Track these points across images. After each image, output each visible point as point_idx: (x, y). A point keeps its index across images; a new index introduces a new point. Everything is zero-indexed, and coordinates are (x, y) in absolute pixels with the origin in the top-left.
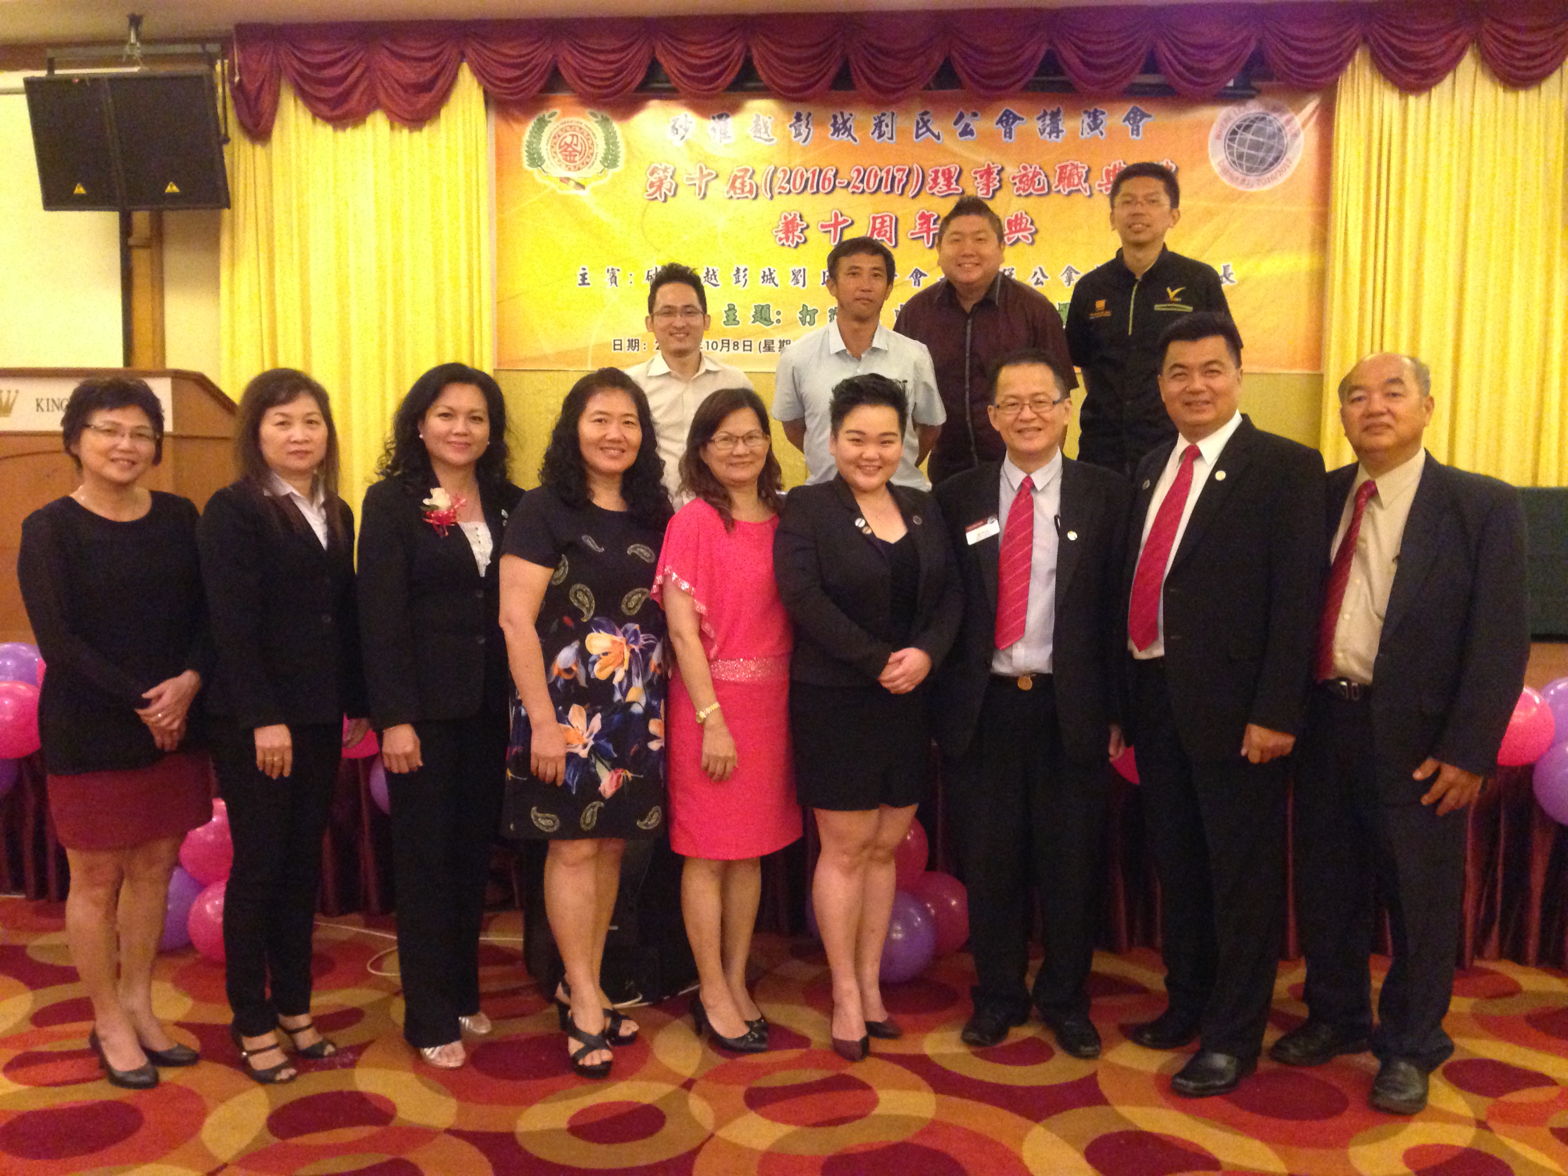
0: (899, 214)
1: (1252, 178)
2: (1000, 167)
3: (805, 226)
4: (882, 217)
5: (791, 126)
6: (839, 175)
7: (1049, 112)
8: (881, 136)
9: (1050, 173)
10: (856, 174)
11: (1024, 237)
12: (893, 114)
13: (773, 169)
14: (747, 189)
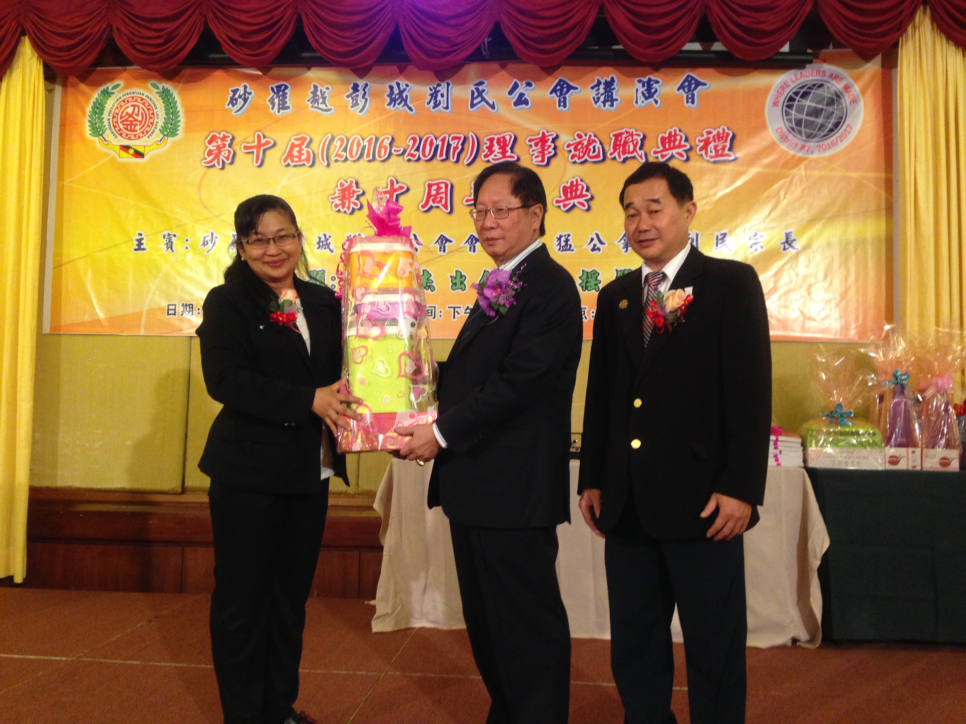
0: (454, 181)
1: (812, 144)
2: (555, 135)
3: (361, 192)
4: (438, 184)
5: (348, 97)
6: (394, 144)
7: (603, 81)
8: (436, 106)
9: (605, 142)
10: (412, 141)
11: (579, 203)
12: (448, 85)
13: (330, 137)
14: (304, 157)
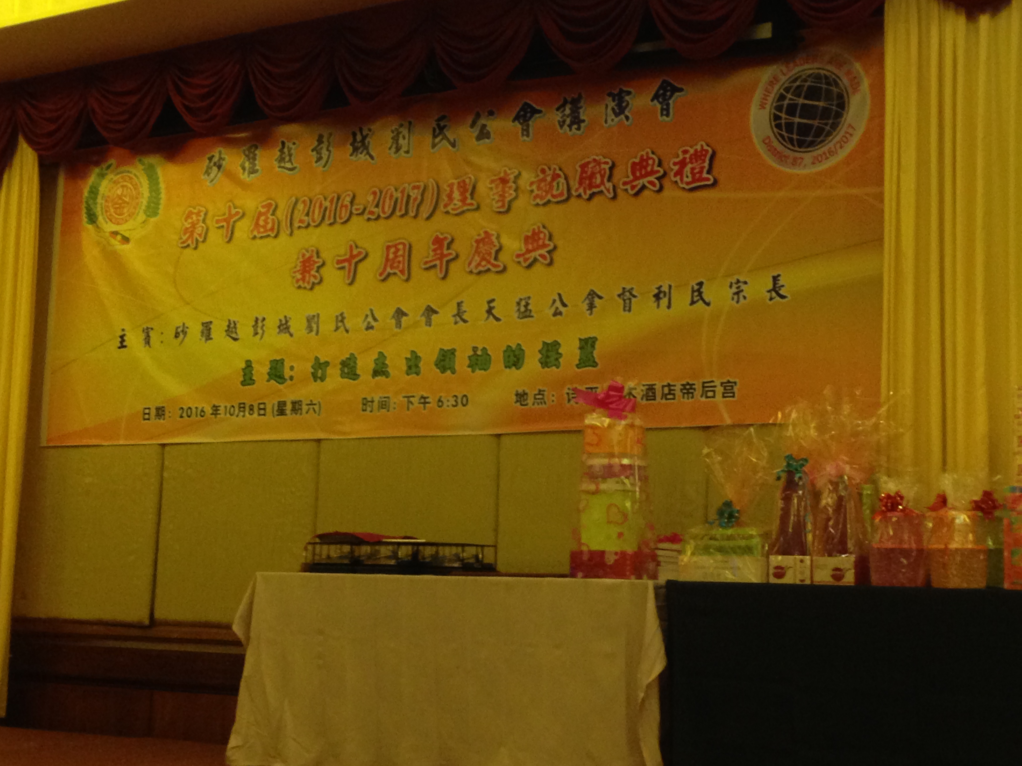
0: (412, 240)
2: (517, 173)
3: (321, 263)
4: (395, 246)
5: (313, 151)
6: (357, 201)
7: (569, 99)
8: (398, 149)
9: (570, 175)
10: (372, 196)
12: (410, 123)
13: (294, 202)
14: (269, 226)
